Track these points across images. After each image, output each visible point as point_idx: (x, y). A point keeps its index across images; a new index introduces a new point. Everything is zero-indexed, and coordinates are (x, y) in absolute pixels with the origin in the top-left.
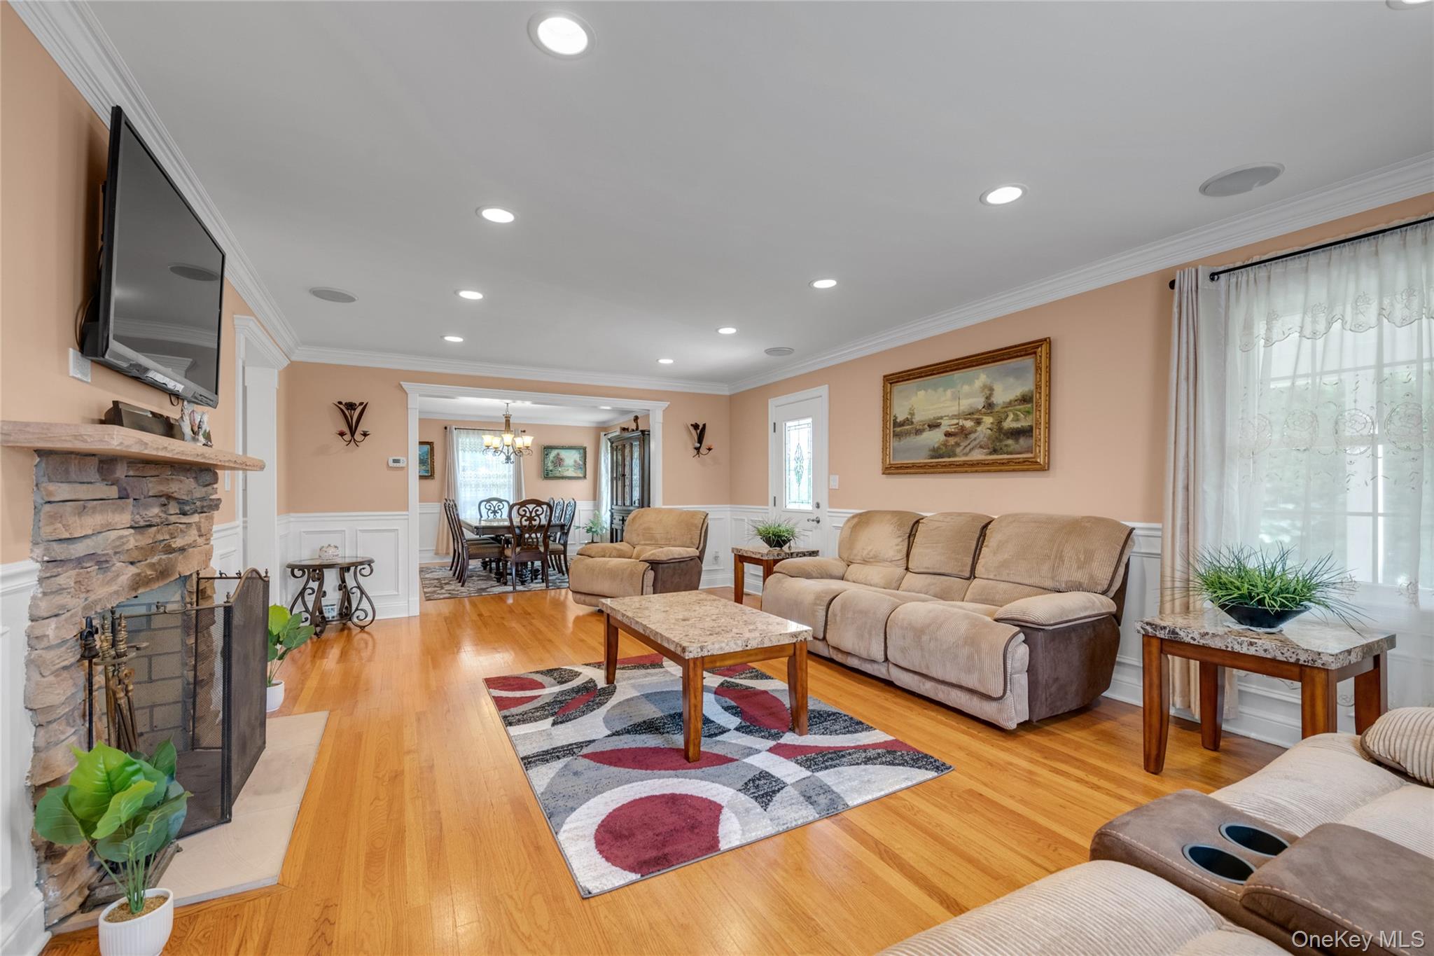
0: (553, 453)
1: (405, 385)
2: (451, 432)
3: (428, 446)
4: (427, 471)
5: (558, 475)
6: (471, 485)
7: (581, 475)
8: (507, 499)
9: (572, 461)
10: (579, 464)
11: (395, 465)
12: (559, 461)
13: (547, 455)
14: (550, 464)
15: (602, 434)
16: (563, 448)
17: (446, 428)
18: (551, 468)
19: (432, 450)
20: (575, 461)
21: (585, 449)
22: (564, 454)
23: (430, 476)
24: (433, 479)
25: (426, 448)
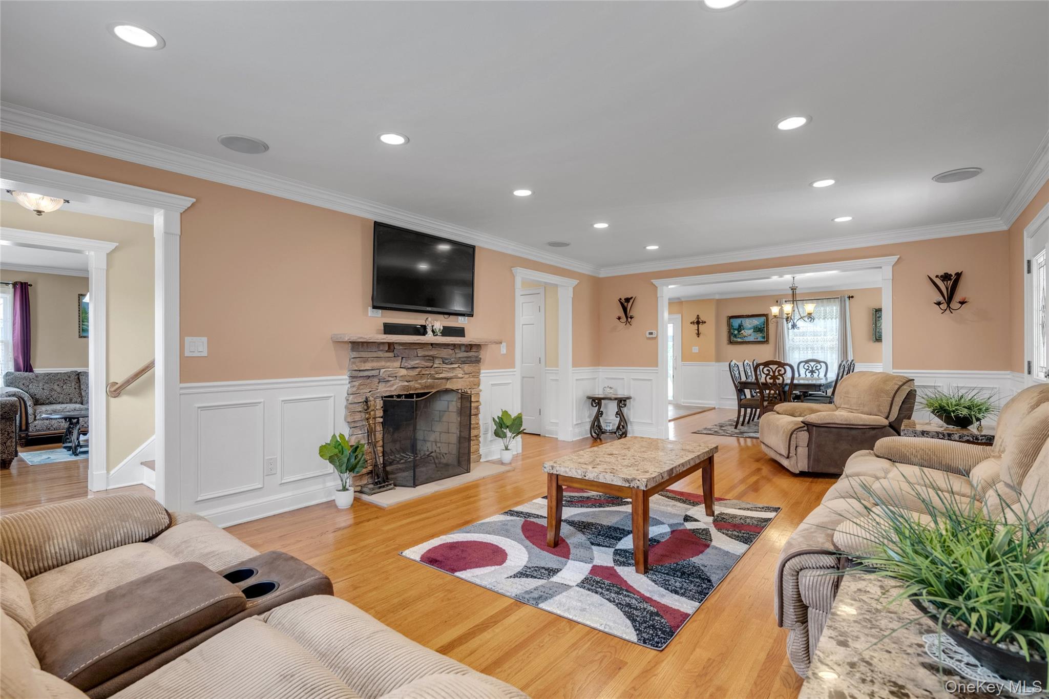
1: (655, 282)
3: (765, 318)
4: (764, 337)
6: (800, 349)
11: (651, 336)
13: (878, 317)
17: (777, 302)
19: (767, 320)
23: (766, 341)
24: (768, 343)
25: (763, 319)
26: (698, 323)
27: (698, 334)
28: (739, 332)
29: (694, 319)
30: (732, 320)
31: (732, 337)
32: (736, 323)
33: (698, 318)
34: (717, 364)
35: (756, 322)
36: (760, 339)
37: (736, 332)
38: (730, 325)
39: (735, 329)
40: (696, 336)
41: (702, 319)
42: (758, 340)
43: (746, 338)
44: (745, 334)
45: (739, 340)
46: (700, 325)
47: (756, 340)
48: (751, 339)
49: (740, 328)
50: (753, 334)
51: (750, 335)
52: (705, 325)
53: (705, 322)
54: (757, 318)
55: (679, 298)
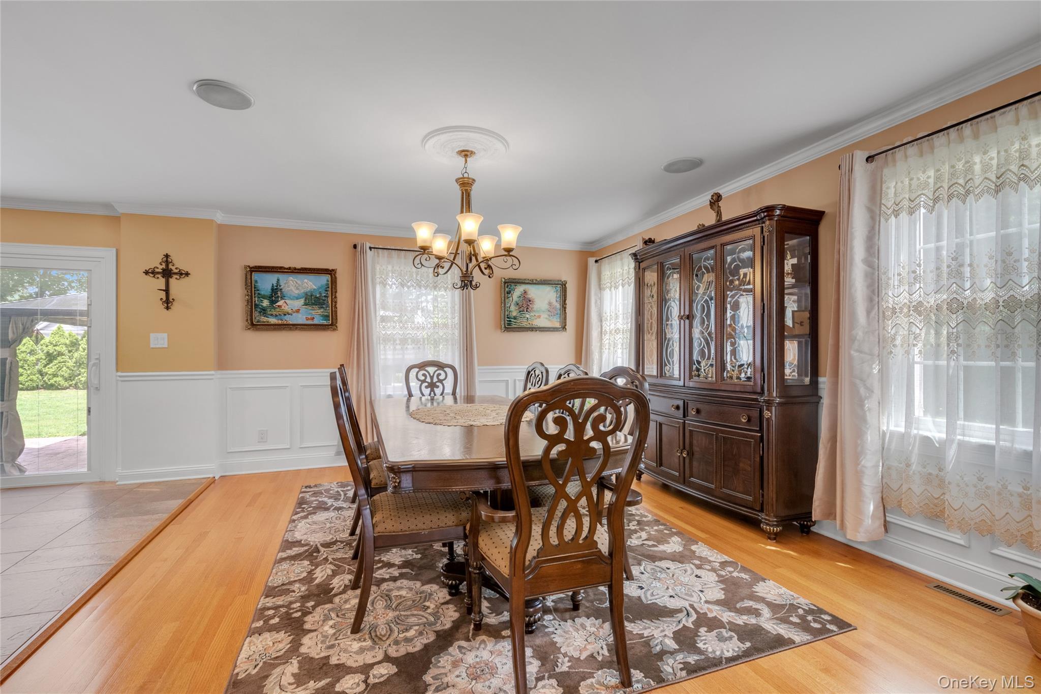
0: (519, 290)
2: (363, 252)
3: (328, 277)
4: (326, 317)
5: (525, 324)
6: (395, 341)
7: (558, 325)
8: (450, 363)
9: (546, 302)
10: (555, 308)
12: (526, 304)
13: (509, 293)
14: (513, 308)
15: (591, 261)
16: (532, 282)
17: (355, 247)
18: (514, 314)
19: (334, 282)
20: (550, 304)
21: (563, 285)
22: (534, 292)
23: (331, 324)
24: (334, 330)
25: (324, 279)
26: (167, 273)
27: (168, 303)
28: (273, 302)
29: (156, 262)
30: (256, 276)
31: (256, 314)
32: (266, 282)
33: (167, 263)
34: (219, 374)
35: (311, 284)
36: (318, 321)
37: (266, 303)
38: (251, 288)
39: (264, 297)
40: (162, 307)
41: (179, 263)
42: (316, 322)
43: (287, 317)
44: (286, 308)
45: (273, 320)
46: (173, 281)
47: (310, 322)
48: (300, 319)
49: (275, 294)
50: (303, 309)
51: (298, 311)
52: (185, 280)
53: (187, 274)
54: (312, 277)
55: (108, 206)
